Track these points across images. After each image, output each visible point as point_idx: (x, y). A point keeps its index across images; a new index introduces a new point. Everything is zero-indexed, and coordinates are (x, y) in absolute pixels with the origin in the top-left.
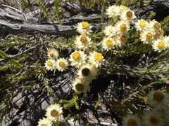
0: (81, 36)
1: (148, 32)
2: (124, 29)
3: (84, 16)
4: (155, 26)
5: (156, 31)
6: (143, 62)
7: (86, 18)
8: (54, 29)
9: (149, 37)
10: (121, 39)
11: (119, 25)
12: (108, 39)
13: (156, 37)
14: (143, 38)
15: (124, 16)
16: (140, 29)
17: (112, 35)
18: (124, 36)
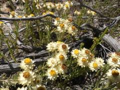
0: (24, 72)
1: (82, 58)
2: (62, 58)
3: (35, 53)
4: (86, 52)
5: (88, 56)
6: (88, 79)
7: (37, 54)
8: (8, 67)
9: (84, 62)
10: (63, 67)
11: (58, 56)
12: (51, 69)
13: (90, 60)
14: (80, 63)
15: (60, 49)
16: (76, 57)
17: (54, 65)
18: (64, 65)
